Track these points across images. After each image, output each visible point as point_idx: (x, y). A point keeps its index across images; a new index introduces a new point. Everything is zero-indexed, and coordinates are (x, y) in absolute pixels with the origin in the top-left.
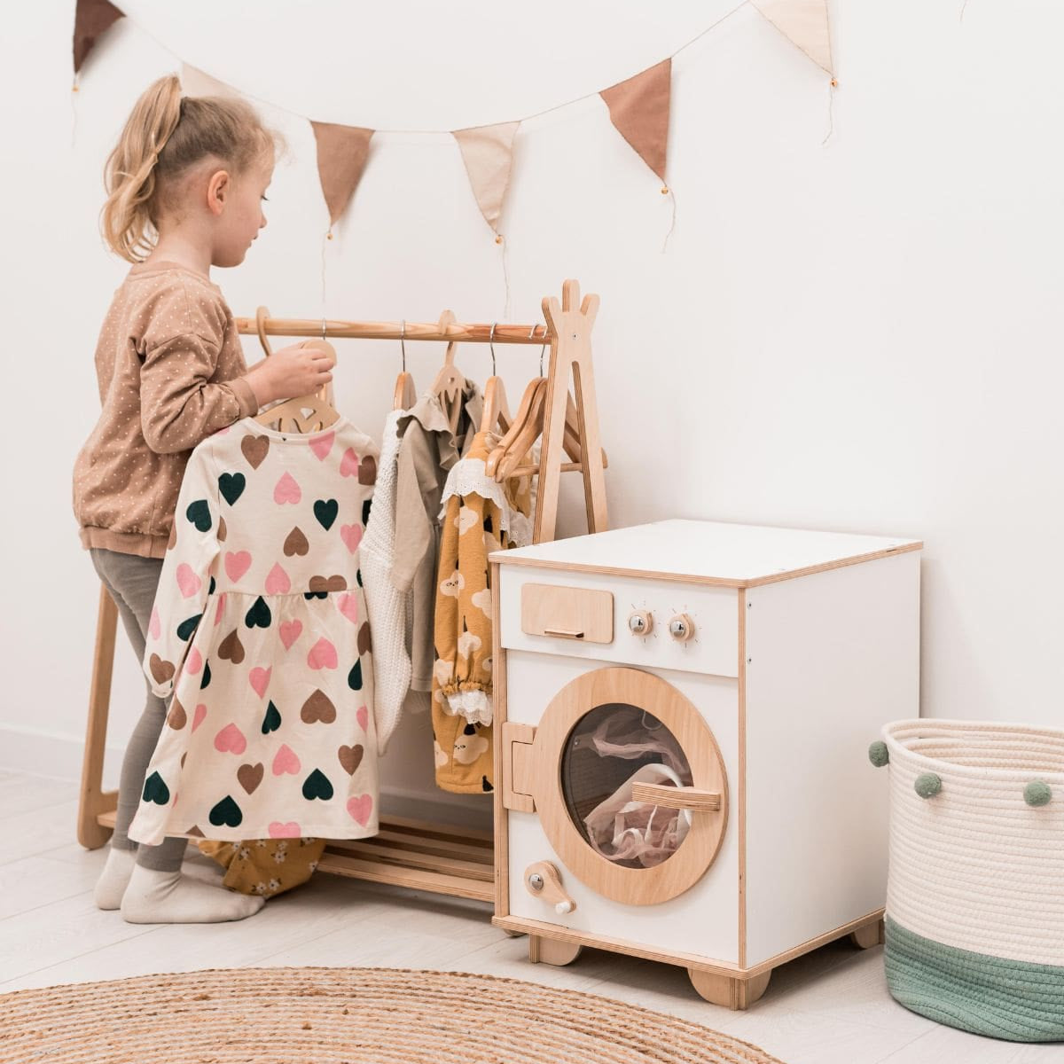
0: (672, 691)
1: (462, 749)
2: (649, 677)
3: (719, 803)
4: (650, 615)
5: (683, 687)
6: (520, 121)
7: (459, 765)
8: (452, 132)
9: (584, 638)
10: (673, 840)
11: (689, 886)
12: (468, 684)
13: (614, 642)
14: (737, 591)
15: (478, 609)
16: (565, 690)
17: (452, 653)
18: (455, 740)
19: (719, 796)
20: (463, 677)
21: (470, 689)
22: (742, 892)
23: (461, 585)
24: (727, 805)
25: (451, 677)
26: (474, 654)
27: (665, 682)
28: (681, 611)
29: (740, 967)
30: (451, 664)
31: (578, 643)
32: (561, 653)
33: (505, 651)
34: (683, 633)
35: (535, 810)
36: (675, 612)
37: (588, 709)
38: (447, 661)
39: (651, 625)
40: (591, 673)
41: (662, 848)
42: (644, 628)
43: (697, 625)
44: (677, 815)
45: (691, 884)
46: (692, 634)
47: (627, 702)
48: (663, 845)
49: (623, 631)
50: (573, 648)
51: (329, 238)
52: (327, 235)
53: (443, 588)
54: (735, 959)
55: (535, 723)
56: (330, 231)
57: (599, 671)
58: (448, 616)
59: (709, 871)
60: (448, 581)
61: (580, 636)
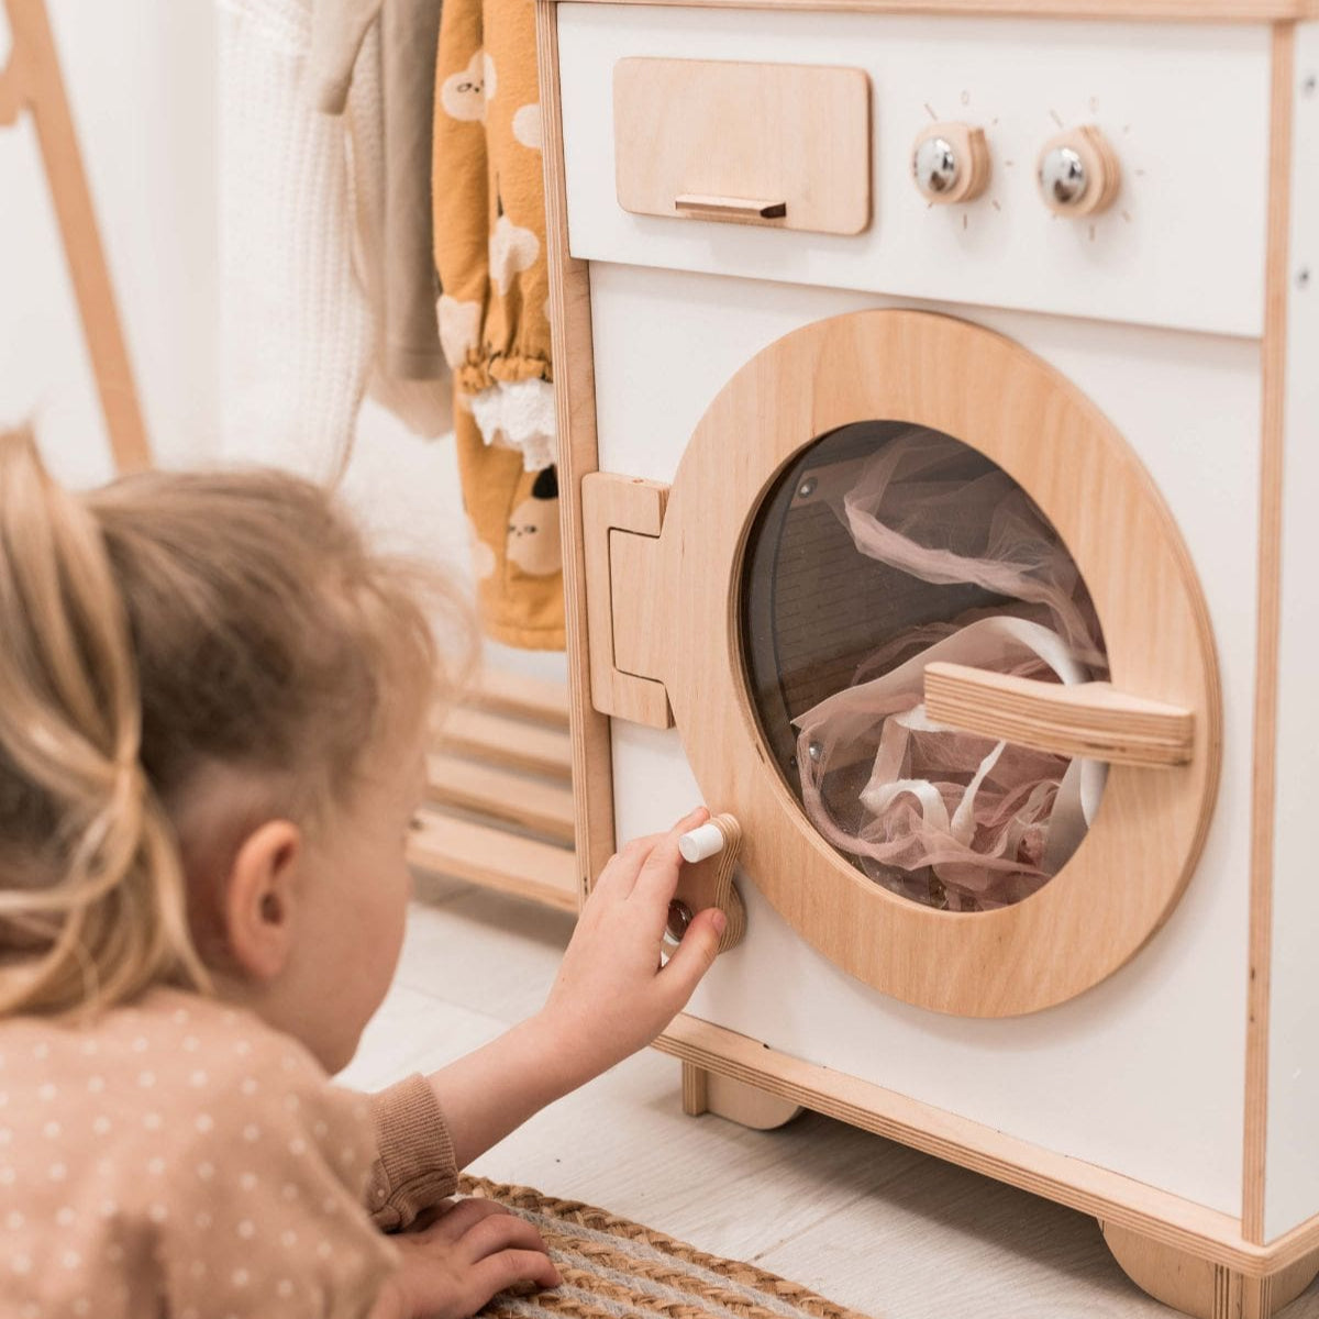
0: (1048, 382)
1: (528, 537)
2: (979, 338)
3: (1190, 743)
4: (978, 137)
5: (1080, 368)
7: (521, 577)
9: (792, 218)
10: (1031, 843)
11: (1093, 982)
12: (512, 363)
13: (875, 228)
14: (1264, 36)
15: (530, 150)
16: (738, 380)
17: (476, 280)
18: (510, 511)
19: (1191, 719)
20: (499, 344)
21: (515, 377)
22: (1257, 1020)
23: (490, 90)
24: (1216, 747)
25: (474, 346)
26: (523, 281)
27: (1028, 355)
28: (1076, 117)
29: (1245, 1237)
30: (474, 308)
31: (767, 235)
32: (729, 272)
33: (583, 270)
34: (1083, 189)
35: (671, 722)
36: (1059, 123)
37: (805, 438)
38: (462, 300)
39: (983, 169)
40: (809, 328)
41: (995, 855)
42: (961, 180)
43: (1130, 160)
44: (1060, 774)
45: (1101, 974)
46: (1113, 193)
47: (911, 418)
48: (1000, 849)
49: (902, 194)
50: (757, 251)
53: (450, 100)
54: (1232, 1202)
55: (665, 477)
57: (832, 324)
58: (463, 177)
59: (1155, 942)
60: (463, 77)
61: (775, 213)
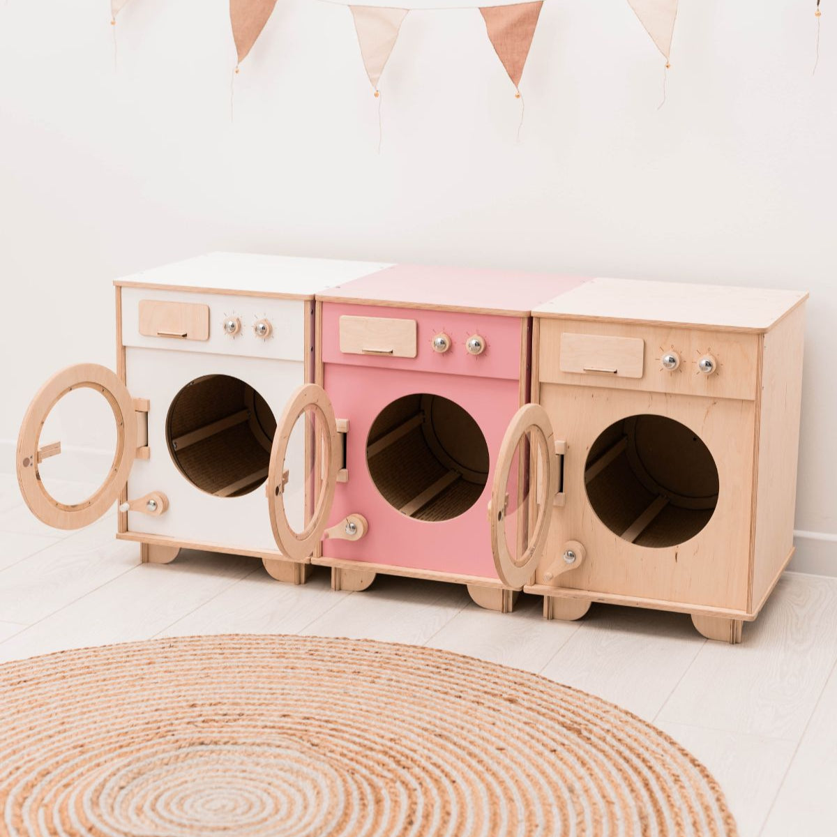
4: (238, 320)
6: (408, 10)
8: (349, 6)
9: (188, 337)
13: (210, 338)
28: (261, 318)
31: (183, 341)
32: (169, 348)
34: (265, 331)
36: (259, 319)
39: (240, 326)
42: (235, 329)
43: (275, 326)
46: (272, 332)
51: (237, 72)
52: (235, 70)
56: (237, 67)
61: (185, 336)
